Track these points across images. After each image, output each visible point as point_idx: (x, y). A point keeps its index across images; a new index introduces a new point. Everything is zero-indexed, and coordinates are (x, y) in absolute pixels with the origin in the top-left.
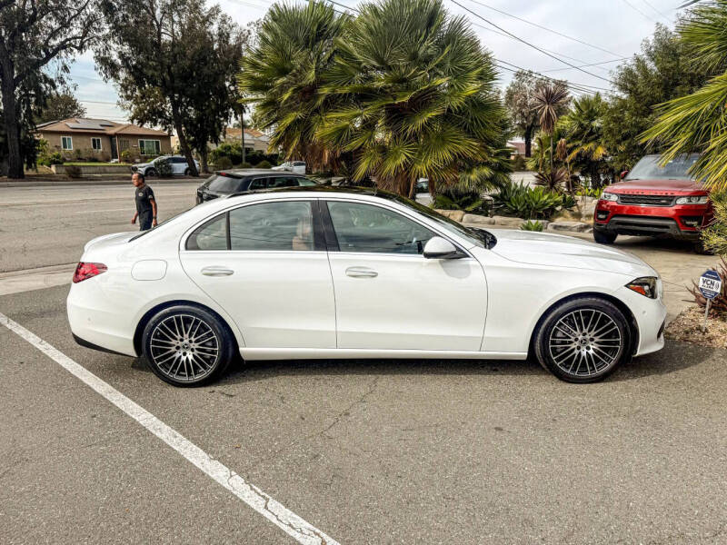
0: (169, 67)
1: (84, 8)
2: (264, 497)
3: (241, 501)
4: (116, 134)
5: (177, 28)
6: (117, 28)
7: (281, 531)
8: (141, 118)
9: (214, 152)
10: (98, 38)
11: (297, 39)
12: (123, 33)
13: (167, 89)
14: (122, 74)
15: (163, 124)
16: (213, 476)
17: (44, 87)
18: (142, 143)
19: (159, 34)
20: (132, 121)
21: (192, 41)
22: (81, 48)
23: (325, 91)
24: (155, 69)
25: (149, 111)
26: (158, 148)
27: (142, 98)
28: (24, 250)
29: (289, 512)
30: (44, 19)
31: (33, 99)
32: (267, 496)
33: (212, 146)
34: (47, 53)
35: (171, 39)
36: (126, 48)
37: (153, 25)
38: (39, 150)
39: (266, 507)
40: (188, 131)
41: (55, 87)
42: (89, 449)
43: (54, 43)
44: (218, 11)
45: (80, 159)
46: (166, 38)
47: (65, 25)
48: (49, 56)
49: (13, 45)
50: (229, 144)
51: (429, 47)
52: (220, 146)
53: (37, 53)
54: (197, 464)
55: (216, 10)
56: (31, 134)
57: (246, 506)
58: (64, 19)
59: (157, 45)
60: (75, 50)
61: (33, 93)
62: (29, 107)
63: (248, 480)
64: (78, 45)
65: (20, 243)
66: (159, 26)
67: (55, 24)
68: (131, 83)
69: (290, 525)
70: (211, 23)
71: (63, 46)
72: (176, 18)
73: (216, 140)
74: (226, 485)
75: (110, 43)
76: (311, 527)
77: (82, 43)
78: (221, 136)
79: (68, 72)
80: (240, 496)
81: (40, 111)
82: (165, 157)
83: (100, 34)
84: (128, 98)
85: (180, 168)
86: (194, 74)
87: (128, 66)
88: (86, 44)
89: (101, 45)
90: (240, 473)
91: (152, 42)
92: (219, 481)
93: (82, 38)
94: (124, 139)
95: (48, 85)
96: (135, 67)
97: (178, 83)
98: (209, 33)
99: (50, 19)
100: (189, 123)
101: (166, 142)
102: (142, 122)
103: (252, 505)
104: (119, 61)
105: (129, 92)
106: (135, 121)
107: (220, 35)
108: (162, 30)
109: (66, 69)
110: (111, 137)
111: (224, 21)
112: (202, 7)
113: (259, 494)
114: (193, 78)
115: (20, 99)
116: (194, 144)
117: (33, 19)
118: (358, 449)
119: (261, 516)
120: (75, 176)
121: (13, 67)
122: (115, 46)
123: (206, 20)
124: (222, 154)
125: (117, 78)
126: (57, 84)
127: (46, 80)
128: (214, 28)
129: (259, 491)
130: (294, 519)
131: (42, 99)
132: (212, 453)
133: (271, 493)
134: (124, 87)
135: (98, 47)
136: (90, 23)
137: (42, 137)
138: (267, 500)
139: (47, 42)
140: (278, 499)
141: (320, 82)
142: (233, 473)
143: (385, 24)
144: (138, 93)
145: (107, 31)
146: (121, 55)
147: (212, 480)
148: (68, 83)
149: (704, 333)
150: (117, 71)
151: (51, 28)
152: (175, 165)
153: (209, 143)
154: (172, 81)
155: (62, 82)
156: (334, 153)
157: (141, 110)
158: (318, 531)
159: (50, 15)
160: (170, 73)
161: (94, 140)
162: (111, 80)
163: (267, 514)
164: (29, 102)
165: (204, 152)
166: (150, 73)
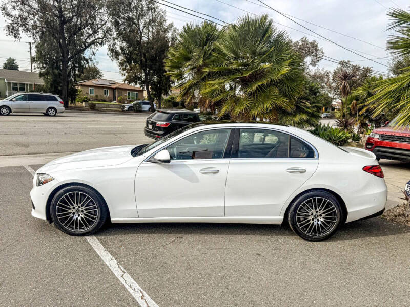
0: (144, 55)
1: (105, 23)
2: (123, 271)
3: (112, 272)
4: (116, 88)
5: (150, 34)
6: (120, 34)
7: (124, 288)
8: (130, 80)
9: (165, 100)
10: (110, 39)
11: (196, 42)
12: (123, 36)
13: (143, 66)
14: (121, 57)
15: (140, 84)
16: (103, 259)
17: (82, 62)
18: (129, 93)
19: (141, 37)
20: (124, 81)
21: (157, 41)
22: (102, 44)
23: (206, 70)
24: (137, 55)
25: (134, 77)
26: (137, 96)
27: (130, 70)
28: (58, 144)
29: (132, 280)
30: (86, 29)
31: (77, 69)
32: (125, 271)
33: (164, 97)
34: (85, 46)
35: (147, 40)
36: (124, 44)
37: (138, 32)
38: (77, 95)
39: (122, 276)
40: (152, 88)
41: (88, 63)
42: (51, 239)
43: (89, 41)
44: (172, 26)
45: (97, 100)
46: (145, 39)
47: (95, 32)
48: (86, 47)
49: (69, 41)
50: (173, 96)
51: (262, 48)
52: (168, 97)
53: (81, 46)
54: (98, 252)
55: (171, 25)
56: (74, 86)
57: (113, 274)
58: (95, 29)
59: (139, 43)
60: (99, 45)
61: (77, 65)
62: (75, 72)
63: (119, 263)
64: (100, 42)
65: (56, 140)
66: (141, 33)
67: (90, 32)
68: (125, 62)
69: (130, 286)
70: (168, 32)
71: (93, 43)
72: (151, 29)
73: (166, 94)
74: (107, 264)
75: (116, 41)
76: (140, 288)
77: (102, 41)
78: (169, 92)
79: (95, 55)
80: (112, 270)
81: (80, 75)
82: (139, 101)
83: (112, 37)
84: (124, 70)
85: (146, 107)
86: (157, 58)
87: (124, 53)
88: (104, 42)
89: (111, 43)
90: (116, 259)
91: (137, 41)
92: (105, 261)
93: (103, 39)
94: (120, 91)
95: (85, 62)
96: (128, 54)
97: (149, 63)
98: (167, 37)
99: (89, 29)
100: (153, 84)
101: (141, 94)
102: (130, 82)
103: (116, 274)
104: (120, 51)
105: (124, 67)
106: (126, 82)
107: (173, 38)
108: (143, 35)
109: (94, 54)
110: (114, 89)
111: (175, 31)
112: (164, 24)
113: (121, 270)
114: (156, 60)
115: (71, 68)
116: (155, 95)
117: (80, 29)
118: (179, 255)
119: (118, 280)
120: (93, 108)
121: (68, 52)
122: (118, 43)
123: (166, 30)
124: (169, 101)
125: (118, 59)
126: (89, 61)
127: (84, 59)
128: (169, 35)
129: (122, 268)
130: (133, 283)
131: (81, 68)
132: (107, 248)
133: (127, 270)
134: (122, 64)
135: (110, 43)
136: (107, 31)
137: (80, 88)
138: (124, 273)
139: (85, 40)
140: (130, 273)
141: (205, 65)
142: (113, 258)
143: (239, 35)
144: (128, 67)
145: (115, 35)
146: (121, 48)
147: (101, 260)
148: (94, 61)
149: (405, 218)
150: (118, 55)
151: (88, 33)
152: (144, 106)
153: (163, 95)
154: (146, 62)
155: (91, 61)
156: (211, 102)
157: (130, 76)
158: (142, 290)
159: (89, 27)
160: (145, 57)
161: (105, 91)
162: (115, 60)
163: (121, 280)
164: (75, 70)
165: (160, 100)
166: (135, 57)
